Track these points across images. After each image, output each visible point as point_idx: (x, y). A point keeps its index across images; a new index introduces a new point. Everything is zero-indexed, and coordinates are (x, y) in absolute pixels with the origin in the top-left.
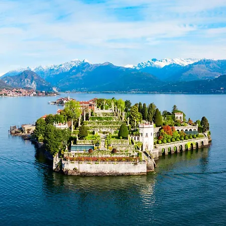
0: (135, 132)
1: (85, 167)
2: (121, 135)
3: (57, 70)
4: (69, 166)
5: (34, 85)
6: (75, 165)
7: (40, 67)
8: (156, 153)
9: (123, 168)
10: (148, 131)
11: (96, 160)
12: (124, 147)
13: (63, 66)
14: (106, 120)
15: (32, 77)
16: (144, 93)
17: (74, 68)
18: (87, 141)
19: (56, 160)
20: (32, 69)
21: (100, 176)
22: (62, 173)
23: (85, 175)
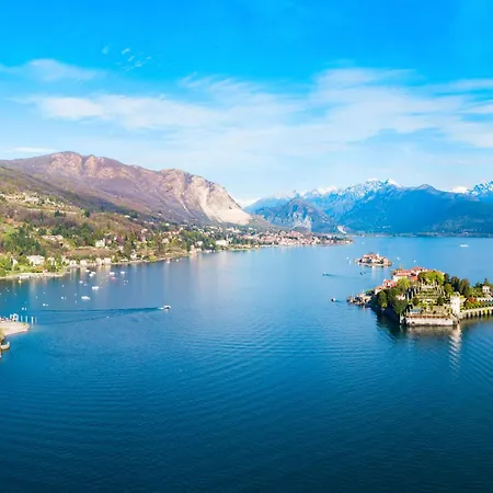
0: (448, 301)
1: (418, 321)
2: (439, 303)
3: (344, 197)
4: (409, 321)
5: (308, 223)
6: (414, 320)
7: (315, 190)
8: (461, 315)
9: (439, 322)
10: (457, 301)
11: (424, 317)
12: (440, 310)
13: (352, 190)
14: (429, 293)
15: (305, 210)
16: (482, 237)
17: (371, 193)
18: (419, 307)
19: (402, 318)
20: (302, 194)
21: (427, 325)
22: (406, 325)
23: (418, 326)
